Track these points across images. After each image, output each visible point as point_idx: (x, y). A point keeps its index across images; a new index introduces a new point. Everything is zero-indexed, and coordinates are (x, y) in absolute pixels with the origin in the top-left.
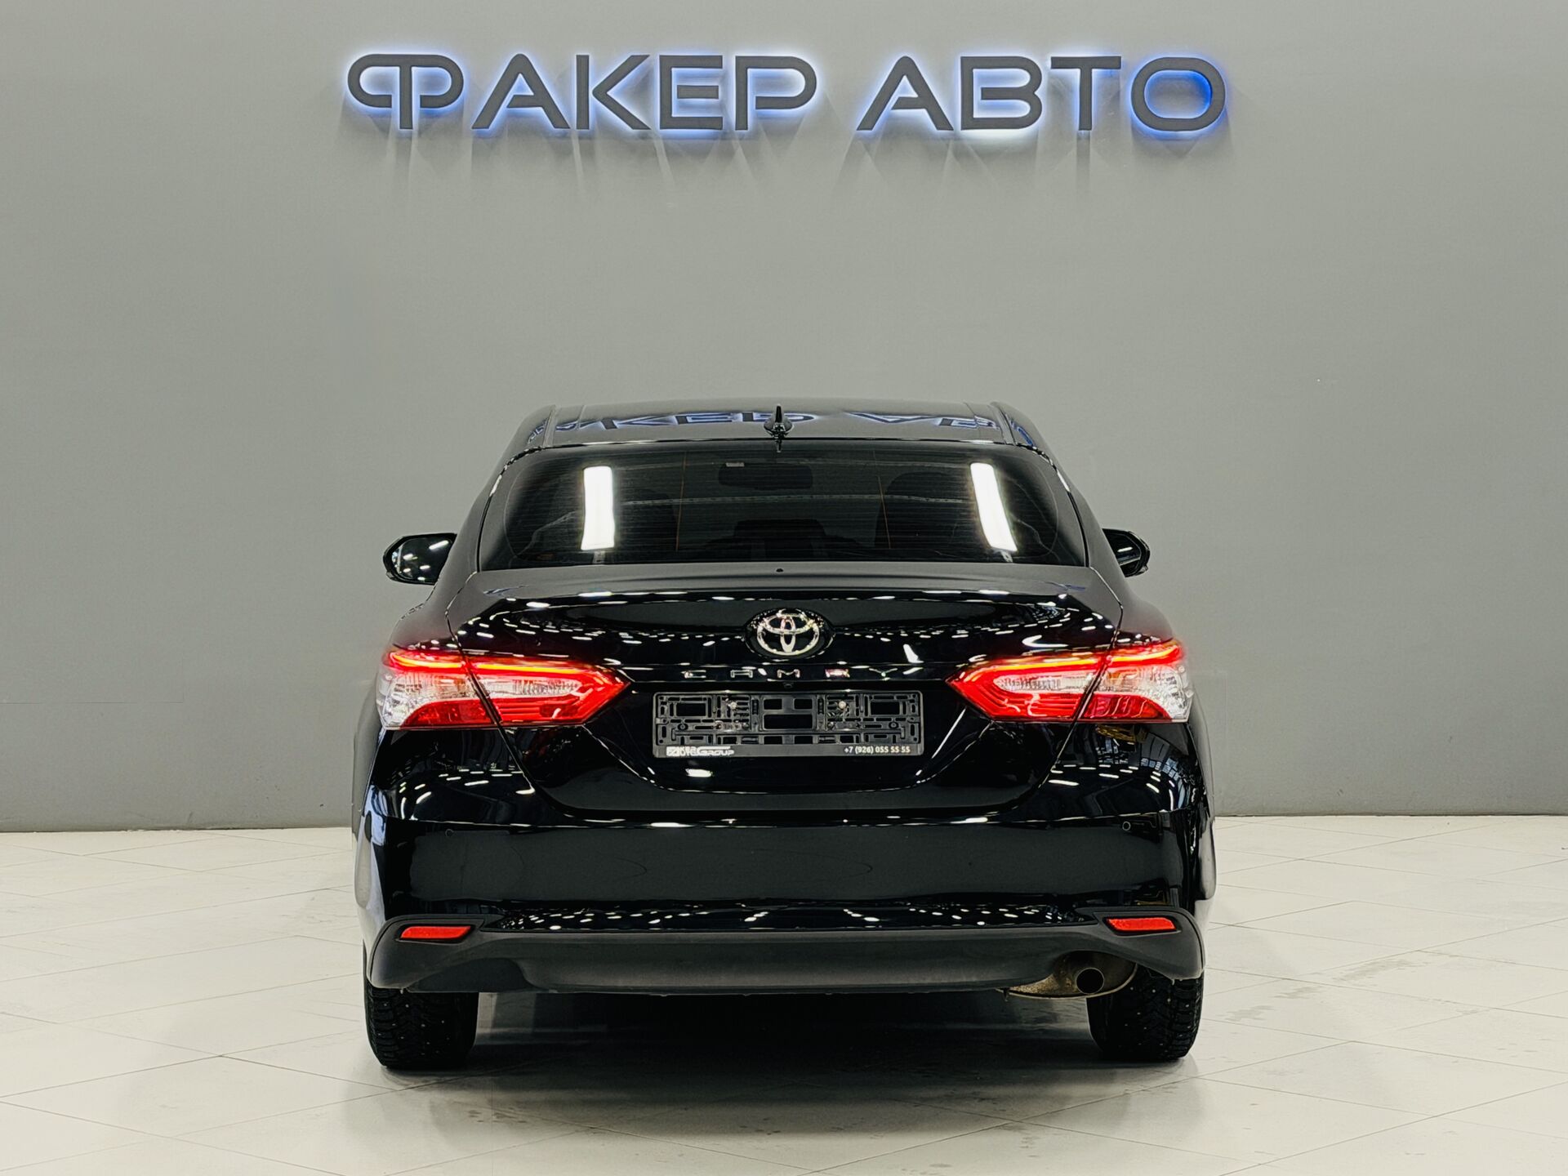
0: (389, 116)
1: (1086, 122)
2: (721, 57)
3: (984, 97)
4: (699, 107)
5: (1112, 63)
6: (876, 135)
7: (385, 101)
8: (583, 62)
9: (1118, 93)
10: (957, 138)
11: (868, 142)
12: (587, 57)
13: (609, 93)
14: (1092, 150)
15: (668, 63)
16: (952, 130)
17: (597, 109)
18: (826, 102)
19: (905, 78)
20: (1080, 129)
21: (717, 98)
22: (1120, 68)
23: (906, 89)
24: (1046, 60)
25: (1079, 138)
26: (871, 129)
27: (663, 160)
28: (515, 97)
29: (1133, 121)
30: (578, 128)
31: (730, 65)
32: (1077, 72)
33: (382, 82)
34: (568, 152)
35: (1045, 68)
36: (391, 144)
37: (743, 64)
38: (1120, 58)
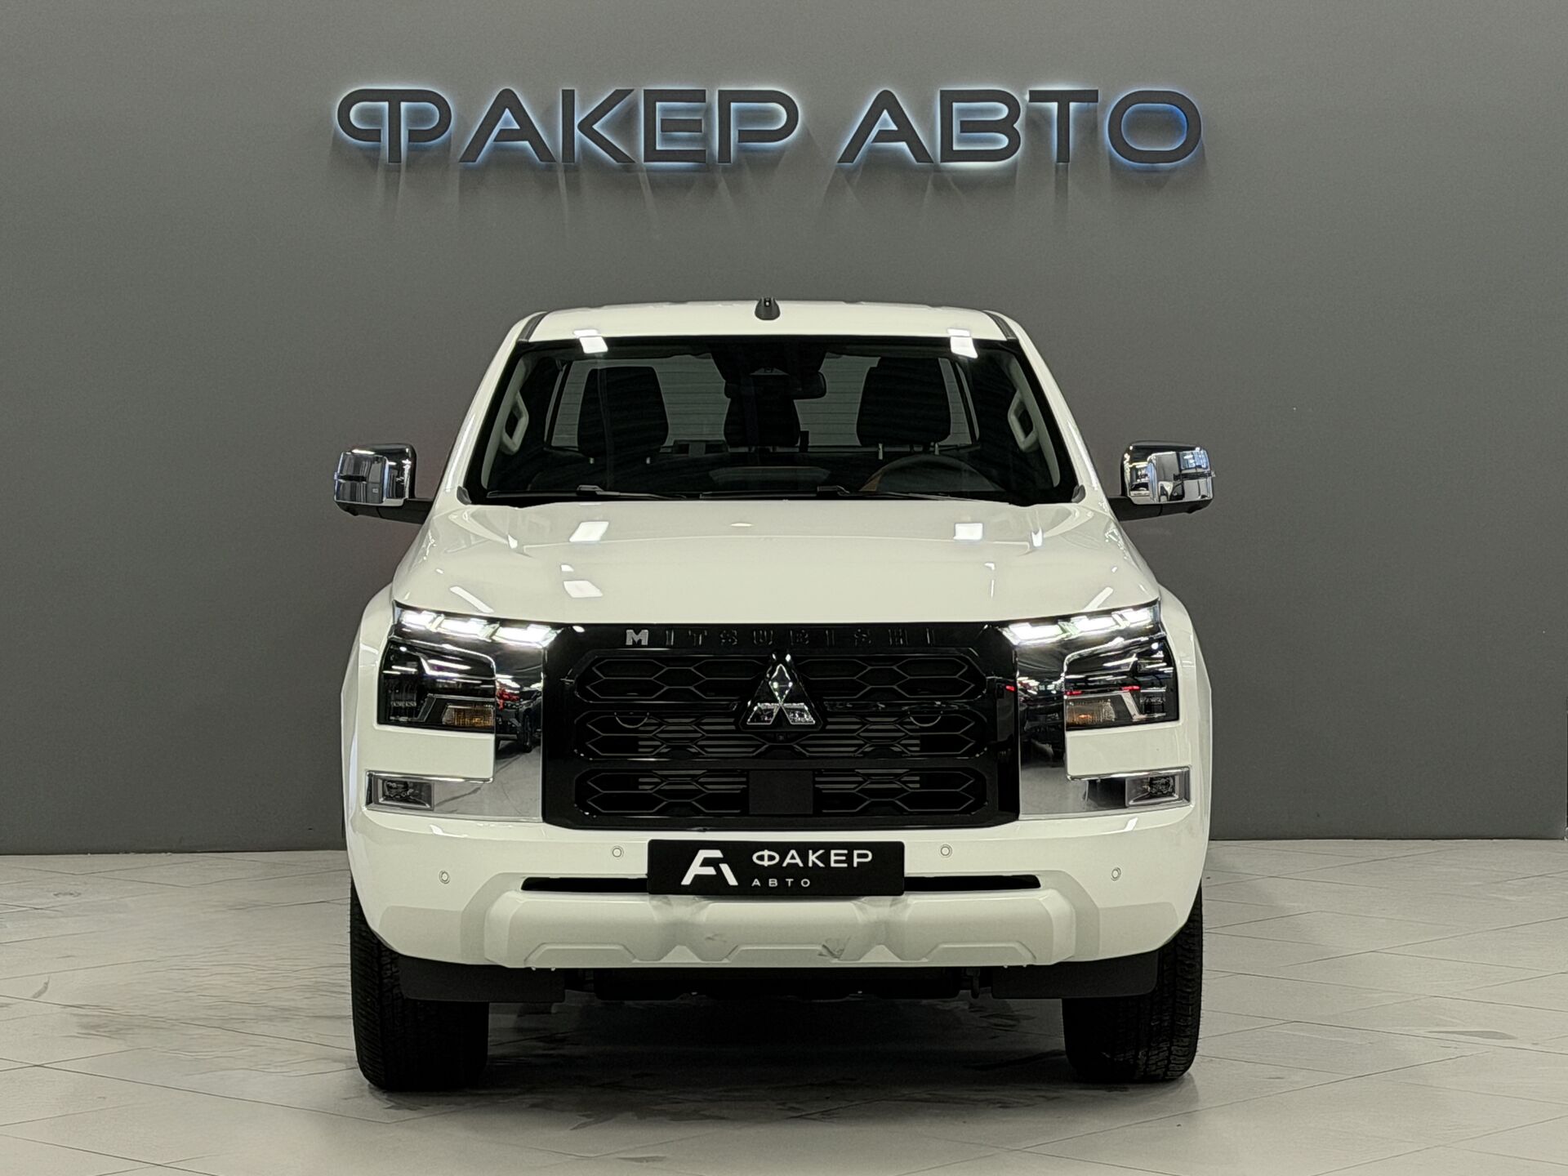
0: (378, 149)
1: (1063, 153)
2: (704, 91)
3: (962, 131)
4: (683, 142)
5: (1090, 96)
6: (856, 169)
7: (375, 135)
8: (568, 97)
9: (1096, 127)
10: (937, 169)
11: (849, 174)
12: (573, 91)
13: (596, 127)
14: (1070, 183)
15: (652, 97)
16: (932, 162)
17: (582, 141)
18: (806, 133)
19: (885, 112)
20: (1059, 161)
21: (701, 131)
22: (1097, 101)
23: (886, 122)
24: (1024, 94)
25: (1057, 168)
26: (852, 162)
27: (647, 192)
28: (501, 131)
29: (1110, 152)
30: (563, 162)
31: (714, 100)
32: (1054, 106)
33: (371, 116)
34: (556, 185)
35: (1024, 100)
36: (380, 177)
37: (726, 98)
38: (1097, 91)
